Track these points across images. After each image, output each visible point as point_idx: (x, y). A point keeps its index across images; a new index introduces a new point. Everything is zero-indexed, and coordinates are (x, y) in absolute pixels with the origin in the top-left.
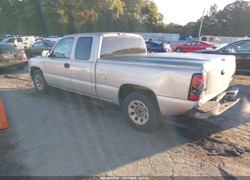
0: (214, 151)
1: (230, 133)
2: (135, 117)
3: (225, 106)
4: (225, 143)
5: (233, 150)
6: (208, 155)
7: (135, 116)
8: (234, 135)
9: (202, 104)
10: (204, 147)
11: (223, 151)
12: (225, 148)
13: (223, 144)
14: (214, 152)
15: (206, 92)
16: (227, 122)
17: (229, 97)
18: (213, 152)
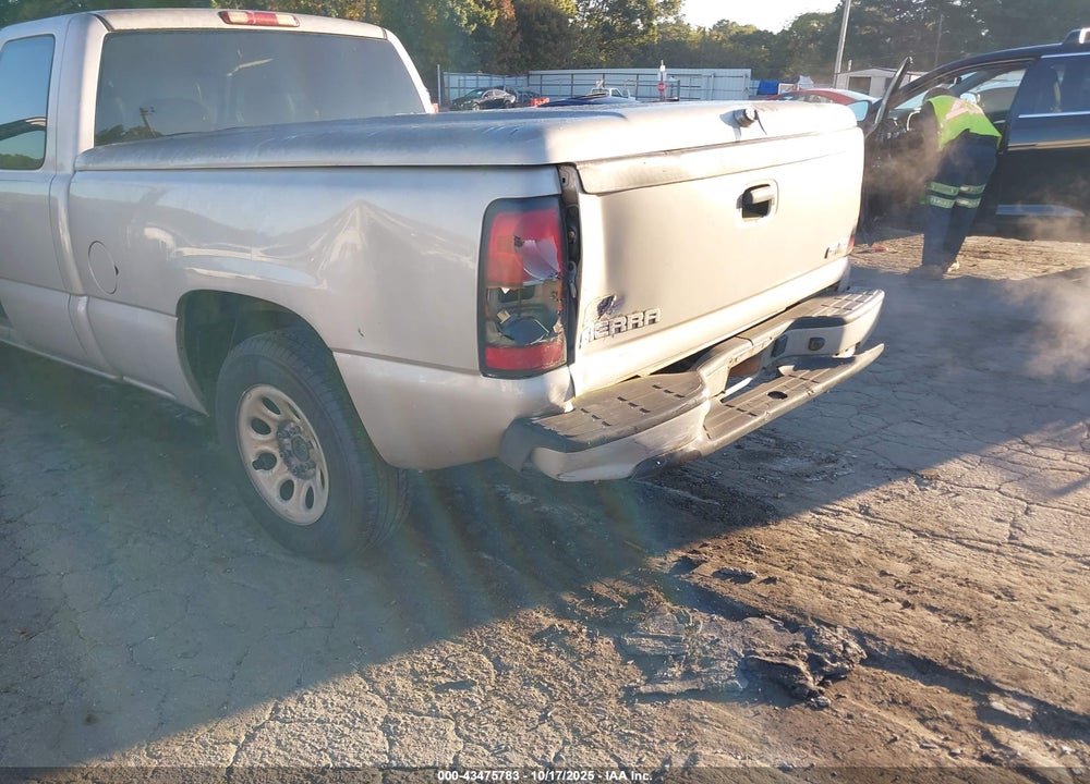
0: (677, 670)
1: (811, 549)
2: (280, 478)
3: (770, 394)
4: (760, 615)
5: (793, 658)
6: (630, 696)
7: (280, 473)
8: (835, 560)
9: (579, 393)
10: (628, 640)
11: (726, 671)
12: (747, 643)
13: (750, 620)
14: (673, 679)
15: (618, 320)
16: (824, 479)
17: (816, 343)
18: (667, 678)
